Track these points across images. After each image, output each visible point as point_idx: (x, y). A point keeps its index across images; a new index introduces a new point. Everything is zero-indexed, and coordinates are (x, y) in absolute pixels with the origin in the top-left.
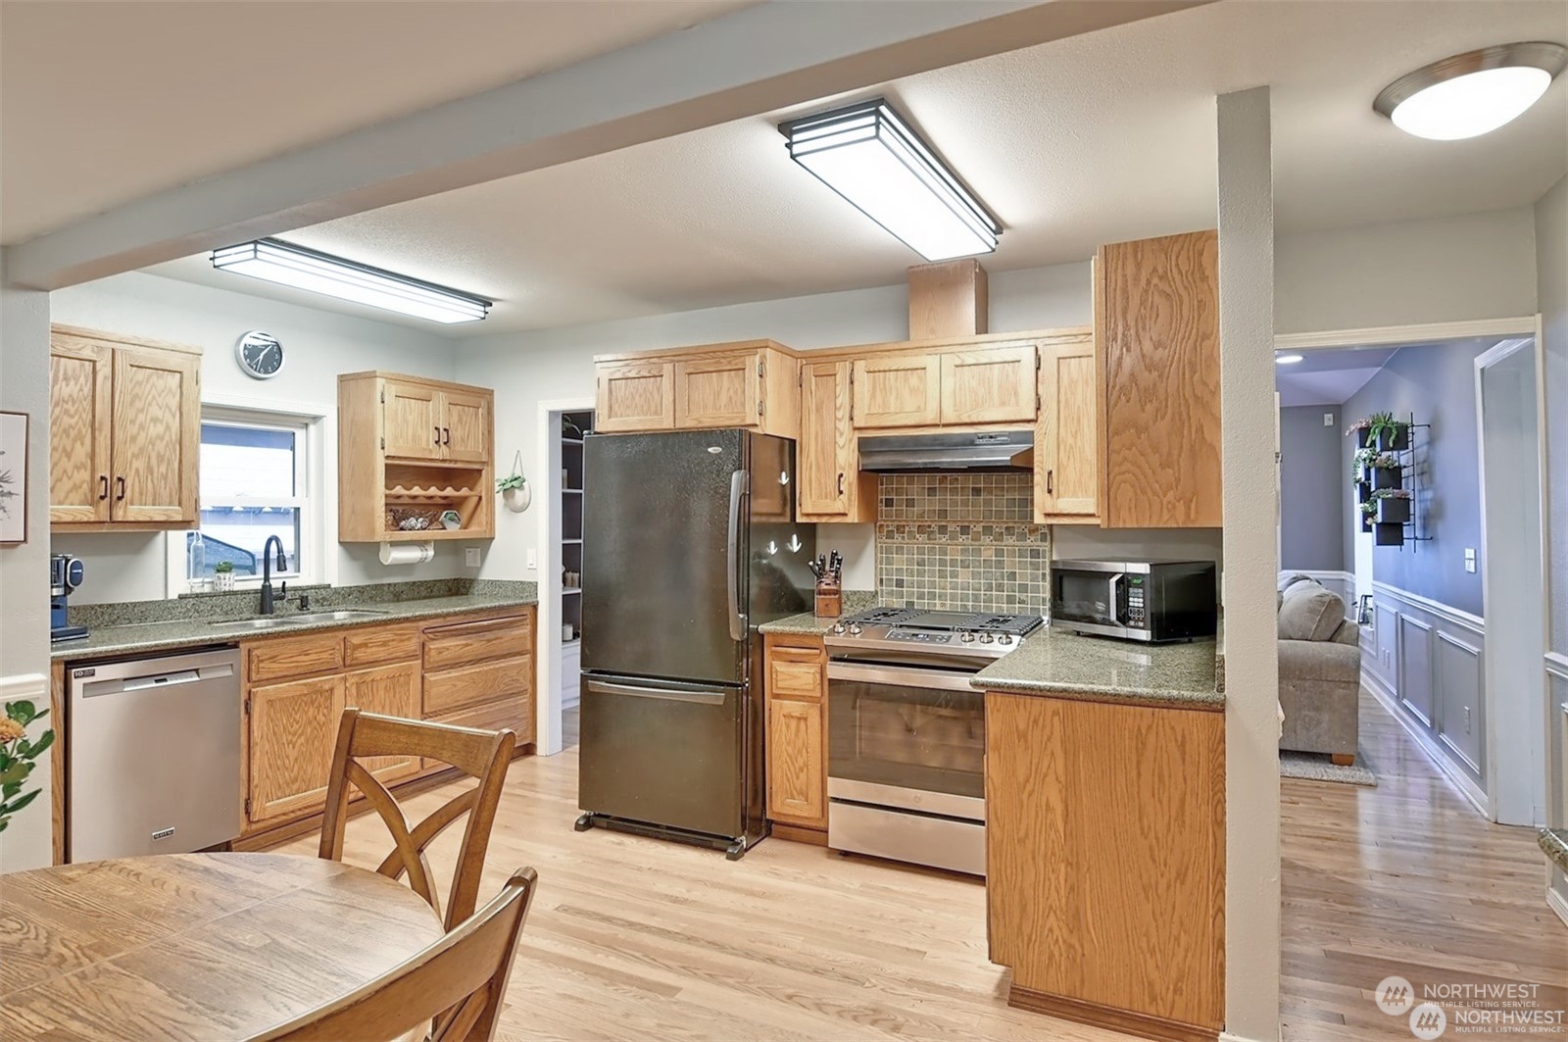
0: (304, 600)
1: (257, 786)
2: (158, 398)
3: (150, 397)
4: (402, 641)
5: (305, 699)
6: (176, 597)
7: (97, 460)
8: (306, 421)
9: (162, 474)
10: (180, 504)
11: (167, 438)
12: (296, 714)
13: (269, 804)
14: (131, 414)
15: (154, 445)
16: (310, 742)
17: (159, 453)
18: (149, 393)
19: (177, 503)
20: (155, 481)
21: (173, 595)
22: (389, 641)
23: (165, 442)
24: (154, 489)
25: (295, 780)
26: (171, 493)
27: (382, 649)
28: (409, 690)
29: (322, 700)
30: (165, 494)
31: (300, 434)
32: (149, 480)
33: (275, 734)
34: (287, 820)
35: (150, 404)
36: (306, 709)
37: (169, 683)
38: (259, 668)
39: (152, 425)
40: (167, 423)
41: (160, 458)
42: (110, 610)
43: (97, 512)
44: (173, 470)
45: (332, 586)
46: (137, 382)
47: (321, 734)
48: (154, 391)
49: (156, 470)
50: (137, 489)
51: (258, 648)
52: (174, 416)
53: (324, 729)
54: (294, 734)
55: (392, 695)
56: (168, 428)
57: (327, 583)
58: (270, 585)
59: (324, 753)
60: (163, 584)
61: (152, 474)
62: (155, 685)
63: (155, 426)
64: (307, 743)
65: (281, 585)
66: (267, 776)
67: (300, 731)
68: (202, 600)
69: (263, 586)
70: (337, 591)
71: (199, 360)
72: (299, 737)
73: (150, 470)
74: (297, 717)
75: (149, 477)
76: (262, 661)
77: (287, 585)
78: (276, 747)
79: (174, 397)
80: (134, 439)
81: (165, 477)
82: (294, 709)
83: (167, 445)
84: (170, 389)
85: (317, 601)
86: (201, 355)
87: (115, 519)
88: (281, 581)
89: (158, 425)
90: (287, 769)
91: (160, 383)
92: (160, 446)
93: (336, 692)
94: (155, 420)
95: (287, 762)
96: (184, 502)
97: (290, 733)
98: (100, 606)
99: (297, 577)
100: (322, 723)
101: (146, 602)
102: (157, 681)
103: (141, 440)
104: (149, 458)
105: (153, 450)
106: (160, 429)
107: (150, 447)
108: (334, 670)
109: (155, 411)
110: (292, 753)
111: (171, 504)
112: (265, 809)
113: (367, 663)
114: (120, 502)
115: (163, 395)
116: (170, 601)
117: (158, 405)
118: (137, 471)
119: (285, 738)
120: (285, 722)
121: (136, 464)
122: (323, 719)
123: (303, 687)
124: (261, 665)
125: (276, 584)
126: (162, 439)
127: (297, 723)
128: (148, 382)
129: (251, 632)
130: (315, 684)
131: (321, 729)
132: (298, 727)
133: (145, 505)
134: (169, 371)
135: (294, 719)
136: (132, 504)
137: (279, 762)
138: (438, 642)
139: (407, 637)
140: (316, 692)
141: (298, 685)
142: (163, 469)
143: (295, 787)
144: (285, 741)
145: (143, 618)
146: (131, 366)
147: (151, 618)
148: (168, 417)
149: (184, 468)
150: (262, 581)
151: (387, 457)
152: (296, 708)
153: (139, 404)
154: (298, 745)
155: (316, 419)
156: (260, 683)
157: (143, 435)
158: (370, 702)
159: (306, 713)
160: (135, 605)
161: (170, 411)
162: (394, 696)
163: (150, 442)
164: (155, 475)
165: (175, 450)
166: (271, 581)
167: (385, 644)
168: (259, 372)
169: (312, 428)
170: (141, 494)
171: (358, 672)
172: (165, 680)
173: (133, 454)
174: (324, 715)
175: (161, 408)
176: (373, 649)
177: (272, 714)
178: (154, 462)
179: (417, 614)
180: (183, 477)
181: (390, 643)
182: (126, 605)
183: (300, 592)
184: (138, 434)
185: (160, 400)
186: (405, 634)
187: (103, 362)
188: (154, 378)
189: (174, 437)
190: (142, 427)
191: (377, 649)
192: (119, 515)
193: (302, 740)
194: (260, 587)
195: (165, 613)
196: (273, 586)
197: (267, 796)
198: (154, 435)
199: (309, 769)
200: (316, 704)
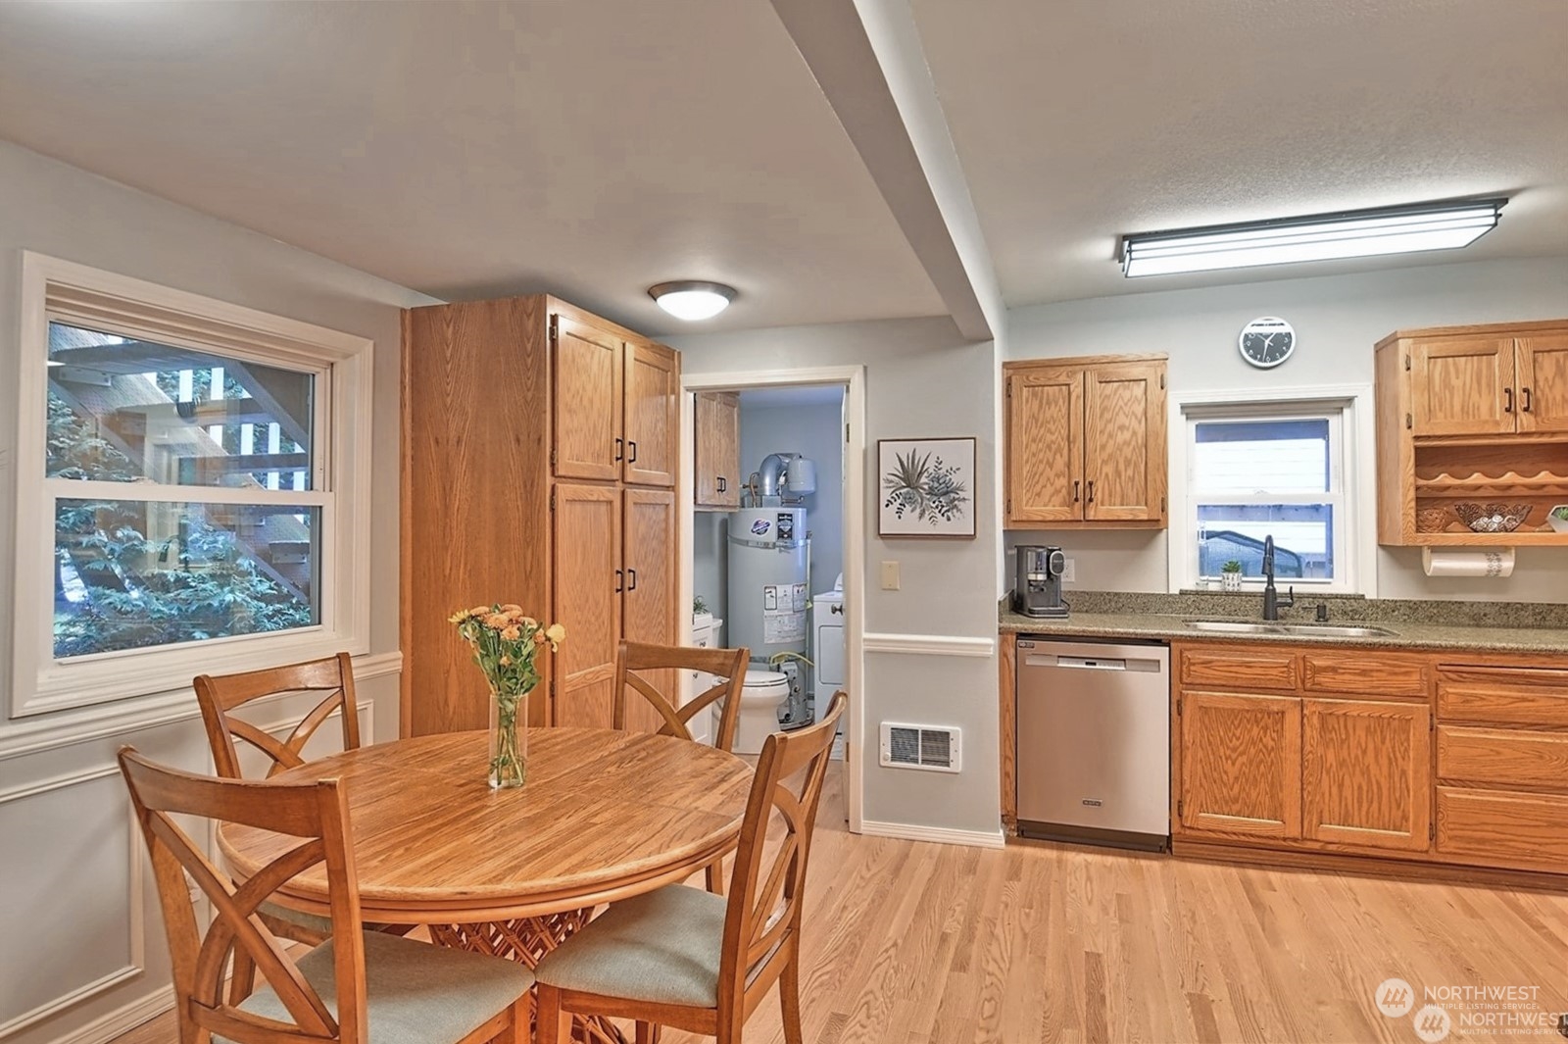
0: (1322, 609)
1: (1188, 791)
2: (1124, 408)
3: (1117, 409)
4: (1396, 674)
5: (1248, 716)
6: (1177, 592)
7: (1072, 468)
8: (1340, 405)
9: (1129, 477)
10: (1146, 504)
11: (1133, 443)
12: (1236, 729)
13: (1203, 814)
14: (1099, 425)
15: (1121, 451)
16: (1254, 764)
17: (1126, 457)
18: (1116, 404)
19: (1144, 503)
20: (1123, 484)
21: (1174, 590)
22: (1372, 671)
23: (1131, 447)
24: (1122, 490)
25: (1235, 800)
26: (1137, 494)
27: (1361, 678)
28: (1408, 740)
29: (1270, 721)
30: (1132, 495)
31: (1334, 422)
32: (1118, 484)
33: (1210, 743)
34: (1227, 840)
35: (1117, 414)
36: (1249, 727)
37: (1097, 667)
38: (1189, 670)
39: (1119, 433)
40: (1133, 428)
41: (1128, 462)
42: (1116, 598)
43: (1072, 513)
44: (1139, 473)
45: (1367, 597)
46: (1106, 396)
47: (1270, 760)
48: (1121, 403)
49: (1123, 474)
50: (1107, 492)
51: (1190, 650)
52: (1140, 422)
53: (1272, 754)
54: (1234, 750)
55: (1378, 740)
56: (1134, 433)
57: (1361, 593)
58: (1274, 589)
59: (1273, 783)
60: (1165, 579)
61: (1120, 477)
62: (1085, 666)
63: (1122, 433)
64: (1251, 765)
65: (1288, 591)
66: (1201, 785)
67: (1241, 748)
68: (1203, 597)
69: (1267, 589)
70: (1373, 604)
71: (1164, 363)
72: (1241, 754)
73: (1118, 474)
74: (1238, 733)
75: (1118, 480)
76: (1194, 664)
77: (1294, 591)
78: (1211, 757)
79: (1139, 404)
80: (1103, 447)
81: (1132, 479)
82: (1232, 722)
83: (1134, 449)
84: (1136, 397)
85: (1345, 613)
86: (1167, 359)
87: (1087, 518)
88: (1289, 585)
89: (1125, 432)
90: (1225, 785)
91: (1127, 394)
92: (1127, 451)
93: (1287, 716)
94: (1122, 428)
95: (1225, 777)
96: (1149, 503)
97: (1228, 748)
98: (1108, 594)
99: (1329, 583)
100: (1270, 748)
101: (1149, 595)
102: (1087, 663)
103: (1109, 449)
104: (1117, 462)
105: (1121, 455)
106: (1127, 435)
107: (1118, 452)
108: (1291, 692)
109: (1122, 420)
110: (1233, 771)
111: (1138, 504)
112: (1197, 818)
113: (1337, 692)
114: (1091, 504)
115: (1129, 404)
116: (1171, 595)
117: (1124, 413)
118: (1107, 475)
119: (1222, 750)
120: (1222, 734)
121: (1105, 469)
122: (1271, 743)
123: (1244, 702)
124: (1192, 668)
125: (1281, 588)
126: (1129, 444)
127: (1238, 739)
128: (1115, 394)
129: (1194, 633)
130: (1260, 702)
131: (1269, 755)
132: (1238, 743)
133: (1114, 505)
134: (1134, 381)
135: (1234, 735)
136: (1102, 504)
137: (1215, 775)
138: (1462, 685)
139: (1403, 670)
140: (1262, 711)
141: (1237, 697)
142: (1130, 472)
143: (1236, 807)
144: (1222, 754)
145: (1145, 609)
146: (1100, 382)
147: (1152, 610)
148: (1134, 423)
149: (1149, 470)
150: (1266, 585)
151: (1417, 438)
152: (1236, 723)
153: (1107, 416)
154: (1238, 764)
155: (1349, 401)
156: (1192, 686)
157: (1111, 442)
158: (1343, 742)
159: (1249, 731)
160: (1138, 595)
161: (1136, 417)
162: (1383, 743)
163: (1118, 449)
164: (1123, 477)
165: (1141, 455)
166: (1275, 585)
167: (1364, 673)
168: (1265, 361)
169: (1346, 411)
170: (1110, 496)
171: (1321, 700)
172: (1095, 664)
173: (1103, 461)
174: (1273, 740)
175: (1127, 416)
176: (1347, 677)
177: (1207, 721)
178: (1122, 467)
179: (1419, 642)
180: (1149, 477)
181: (1375, 674)
182: (1129, 596)
183: (1321, 601)
184: (1107, 442)
185: (1126, 409)
186: (1400, 666)
187: (1076, 384)
188: (1120, 391)
189: (1140, 442)
190: (1110, 436)
191: (1352, 677)
192: (1091, 516)
193: (1244, 759)
194: (1263, 590)
195: (1166, 607)
196: (1278, 591)
197: (1202, 806)
198: (1121, 443)
199: (1254, 795)
200: (1262, 724)
